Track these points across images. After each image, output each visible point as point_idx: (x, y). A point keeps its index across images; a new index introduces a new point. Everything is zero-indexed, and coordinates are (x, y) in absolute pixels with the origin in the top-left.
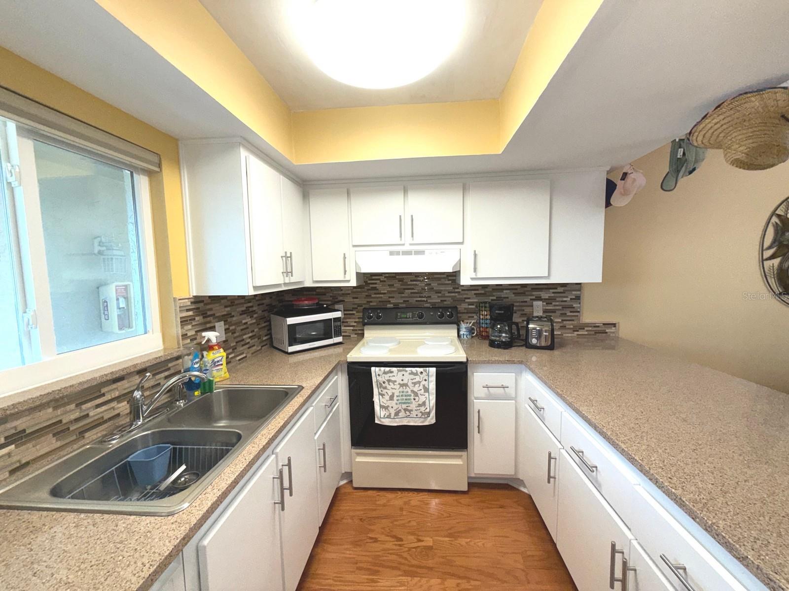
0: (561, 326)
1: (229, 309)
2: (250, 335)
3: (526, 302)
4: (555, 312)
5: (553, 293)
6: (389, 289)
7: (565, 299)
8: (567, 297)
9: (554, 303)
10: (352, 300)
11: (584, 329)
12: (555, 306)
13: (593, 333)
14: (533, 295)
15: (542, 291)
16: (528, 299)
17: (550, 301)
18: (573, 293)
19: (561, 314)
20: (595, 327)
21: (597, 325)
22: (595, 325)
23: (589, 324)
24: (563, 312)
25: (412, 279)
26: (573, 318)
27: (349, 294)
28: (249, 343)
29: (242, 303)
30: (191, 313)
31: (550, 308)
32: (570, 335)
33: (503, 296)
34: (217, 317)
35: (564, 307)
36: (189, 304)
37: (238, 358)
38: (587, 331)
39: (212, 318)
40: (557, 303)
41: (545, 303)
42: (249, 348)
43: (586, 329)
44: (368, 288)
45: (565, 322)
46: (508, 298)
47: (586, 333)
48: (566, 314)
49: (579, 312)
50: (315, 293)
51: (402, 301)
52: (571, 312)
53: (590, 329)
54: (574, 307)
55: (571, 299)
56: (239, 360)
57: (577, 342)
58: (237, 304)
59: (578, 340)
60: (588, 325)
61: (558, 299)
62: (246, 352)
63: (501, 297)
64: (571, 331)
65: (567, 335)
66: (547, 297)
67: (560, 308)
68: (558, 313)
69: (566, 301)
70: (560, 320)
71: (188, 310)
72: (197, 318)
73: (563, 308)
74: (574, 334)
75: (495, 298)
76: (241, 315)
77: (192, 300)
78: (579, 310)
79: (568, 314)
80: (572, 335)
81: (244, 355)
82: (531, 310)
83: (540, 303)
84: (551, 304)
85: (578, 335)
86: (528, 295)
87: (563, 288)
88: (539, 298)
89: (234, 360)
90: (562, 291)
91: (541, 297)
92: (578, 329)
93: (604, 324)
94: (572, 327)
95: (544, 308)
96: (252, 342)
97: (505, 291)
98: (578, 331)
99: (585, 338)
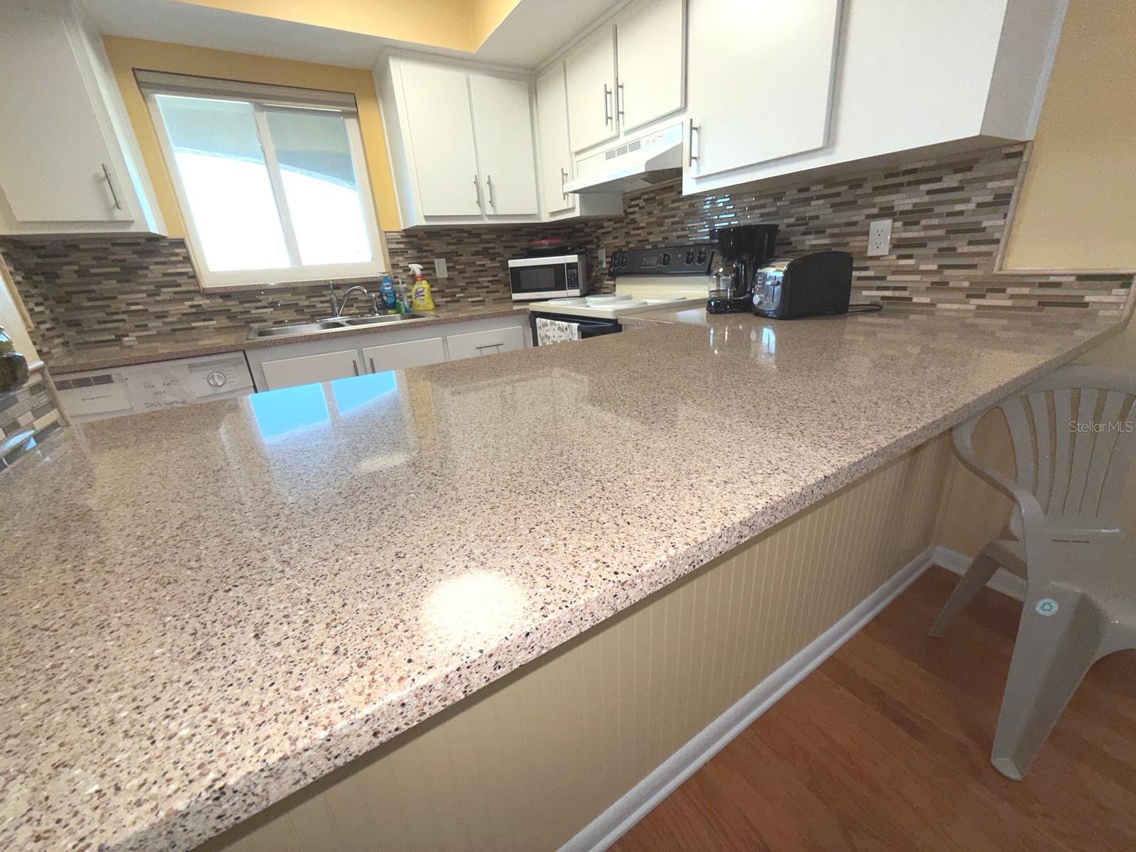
0: (933, 283)
1: (454, 247)
2: (491, 279)
3: (855, 223)
4: (924, 245)
5: (929, 192)
6: (648, 220)
7: (958, 208)
8: (967, 201)
9: (923, 222)
10: (612, 241)
11: (1004, 291)
12: (927, 228)
13: (1034, 303)
14: (873, 206)
15: (898, 192)
16: (858, 217)
17: (913, 218)
18: (990, 185)
19: (940, 250)
20: (1041, 285)
21: (1052, 279)
22: (1043, 280)
23: (1024, 276)
24: (945, 245)
25: (674, 198)
26: (975, 261)
27: (610, 232)
28: (488, 287)
29: (477, 243)
30: (402, 246)
31: (911, 235)
32: (955, 306)
33: (808, 214)
34: (436, 254)
35: (952, 231)
36: (399, 237)
37: (470, 300)
38: (1012, 297)
39: (429, 254)
40: (935, 221)
41: (899, 224)
42: (487, 292)
43: (1010, 291)
44: (629, 220)
45: (947, 272)
46: (817, 217)
47: (1009, 303)
48: (954, 249)
49: (997, 241)
50: (583, 234)
51: (661, 239)
52: (970, 243)
53: (1026, 291)
54: (984, 229)
55: (979, 205)
56: (472, 302)
57: (973, 325)
58: (466, 243)
59: (977, 321)
60: (1020, 279)
61: (937, 210)
62: (483, 295)
63: (804, 218)
64: (962, 296)
65: (949, 306)
66: (910, 208)
67: (941, 232)
68: (933, 247)
69: (961, 213)
70: (934, 267)
71: (397, 243)
72: (410, 252)
73: (948, 232)
74: (968, 303)
75: (792, 220)
76: (473, 255)
77: (403, 234)
78: (996, 236)
79: (959, 250)
80: (964, 307)
81: (481, 299)
82: (865, 243)
83: (886, 224)
84: (917, 223)
85: (979, 307)
86: (864, 207)
87: (960, 176)
88: (887, 212)
89: (464, 300)
90: (956, 185)
91: (893, 208)
92: (984, 293)
93: (1080, 278)
94: (966, 284)
95: (896, 236)
96: (492, 287)
97: (813, 203)
98: (983, 296)
99: (1000, 317)
